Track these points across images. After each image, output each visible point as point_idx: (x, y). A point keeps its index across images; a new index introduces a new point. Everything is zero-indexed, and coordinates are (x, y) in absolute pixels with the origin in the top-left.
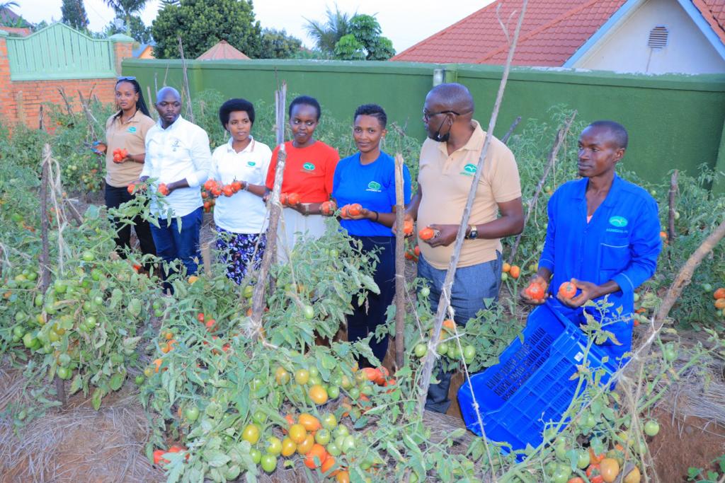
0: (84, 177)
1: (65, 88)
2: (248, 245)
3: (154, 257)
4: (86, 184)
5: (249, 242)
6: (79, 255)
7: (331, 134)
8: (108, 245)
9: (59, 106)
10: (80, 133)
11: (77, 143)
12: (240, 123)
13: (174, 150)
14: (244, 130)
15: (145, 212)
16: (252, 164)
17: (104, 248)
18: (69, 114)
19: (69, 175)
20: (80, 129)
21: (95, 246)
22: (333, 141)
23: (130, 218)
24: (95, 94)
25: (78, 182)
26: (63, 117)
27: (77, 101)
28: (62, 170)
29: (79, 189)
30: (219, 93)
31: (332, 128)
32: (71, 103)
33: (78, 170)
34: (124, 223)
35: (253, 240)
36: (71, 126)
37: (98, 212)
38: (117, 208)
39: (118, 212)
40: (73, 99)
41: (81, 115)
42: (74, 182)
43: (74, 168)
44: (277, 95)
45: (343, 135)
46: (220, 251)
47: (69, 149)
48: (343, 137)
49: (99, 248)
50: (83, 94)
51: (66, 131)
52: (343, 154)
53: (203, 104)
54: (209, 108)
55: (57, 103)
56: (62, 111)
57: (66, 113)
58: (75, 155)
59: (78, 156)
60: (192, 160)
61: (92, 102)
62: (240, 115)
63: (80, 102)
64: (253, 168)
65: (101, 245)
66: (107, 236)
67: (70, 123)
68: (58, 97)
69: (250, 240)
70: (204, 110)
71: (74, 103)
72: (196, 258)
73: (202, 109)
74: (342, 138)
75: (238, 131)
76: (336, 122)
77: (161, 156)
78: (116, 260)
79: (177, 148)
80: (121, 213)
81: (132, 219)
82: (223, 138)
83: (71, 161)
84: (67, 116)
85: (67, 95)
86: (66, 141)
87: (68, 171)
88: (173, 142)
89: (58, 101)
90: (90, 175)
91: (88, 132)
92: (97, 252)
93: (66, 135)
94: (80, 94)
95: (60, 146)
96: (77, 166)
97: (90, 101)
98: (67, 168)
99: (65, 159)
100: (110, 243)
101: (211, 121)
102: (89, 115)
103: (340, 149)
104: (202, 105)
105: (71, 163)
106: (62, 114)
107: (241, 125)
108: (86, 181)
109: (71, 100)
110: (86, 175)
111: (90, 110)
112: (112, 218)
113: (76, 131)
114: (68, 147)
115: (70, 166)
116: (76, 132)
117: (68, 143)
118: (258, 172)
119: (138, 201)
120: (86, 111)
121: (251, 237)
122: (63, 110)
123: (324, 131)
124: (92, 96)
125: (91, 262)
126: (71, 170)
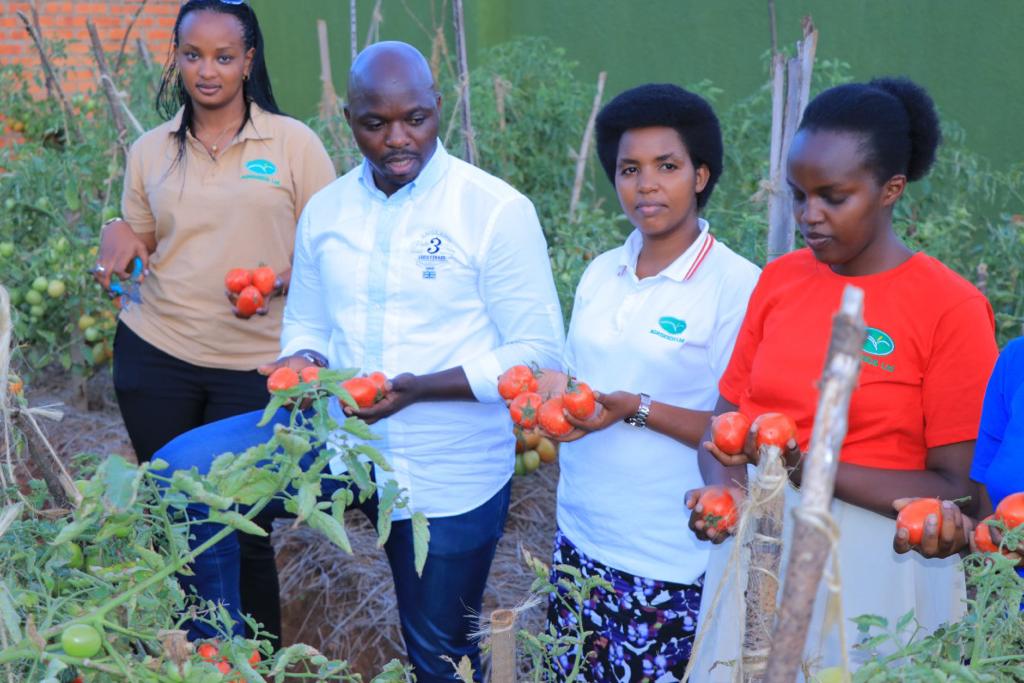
0: (85, 320)
1: (41, 12)
2: (631, 613)
3: (318, 658)
4: (90, 344)
5: (636, 603)
6: (46, 632)
7: (959, 213)
8: (157, 602)
9: (18, 69)
10: (86, 171)
11: (72, 204)
12: (649, 170)
13: (429, 275)
14: (659, 197)
15: (302, 493)
16: (674, 326)
17: (140, 612)
18: (51, 98)
19: (37, 310)
20: (86, 157)
21: (113, 603)
22: (963, 240)
23: (244, 509)
24: (144, 37)
25: (64, 337)
26: (28, 106)
27: (79, 55)
28: (15, 294)
29: (65, 361)
30: (561, 51)
31: (964, 189)
32: (58, 63)
33: (66, 296)
34: (219, 527)
35: (649, 599)
36: (56, 140)
37: (136, 483)
38: (205, 470)
39: (207, 487)
40: (66, 51)
41: (91, 103)
42: (50, 337)
43: (56, 287)
44: (779, 71)
45: (1003, 216)
46: (549, 639)
47: (45, 221)
48: (1005, 223)
49: (122, 611)
50: (103, 35)
51: (36, 157)
52: (1003, 287)
53: (504, 90)
54: (524, 104)
55: (13, 60)
56: (26, 86)
57: (39, 93)
58: (62, 243)
59: (72, 249)
60: (486, 310)
61: (130, 63)
62: (651, 143)
63: (91, 63)
64: (672, 344)
65: (131, 598)
66: (156, 570)
67: (53, 129)
68: (17, 36)
69: (641, 596)
70: (507, 110)
71: (71, 61)
72: (466, 661)
73: (501, 109)
74: (1001, 230)
75: (640, 199)
76: (981, 166)
77: (378, 296)
78: (180, 662)
79: (438, 267)
80: (215, 489)
81: (253, 512)
82: (566, 208)
83: (47, 264)
84: (42, 103)
85: (47, 34)
86: (36, 194)
87: (32, 296)
88: (421, 240)
89: (15, 50)
90: (107, 314)
91: (112, 169)
92: (115, 625)
93: (36, 173)
94: (93, 34)
95: (13, 210)
96: (67, 283)
97: (121, 60)
98: (30, 284)
99: (25, 256)
100: (163, 594)
101: (528, 151)
102: (120, 108)
103: (991, 268)
104: (500, 93)
105: (47, 269)
106: (27, 98)
107: (651, 176)
108: (91, 334)
109: (60, 50)
110: (94, 314)
111: (123, 94)
112: (181, 504)
113: (70, 159)
114: (41, 214)
115: (40, 282)
116: (71, 166)
117: (42, 202)
118: (692, 356)
119: (280, 450)
120: (110, 98)
121: (644, 586)
122: (31, 83)
123: (930, 200)
124: (132, 42)
125: (87, 662)
126: (44, 293)
